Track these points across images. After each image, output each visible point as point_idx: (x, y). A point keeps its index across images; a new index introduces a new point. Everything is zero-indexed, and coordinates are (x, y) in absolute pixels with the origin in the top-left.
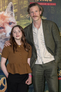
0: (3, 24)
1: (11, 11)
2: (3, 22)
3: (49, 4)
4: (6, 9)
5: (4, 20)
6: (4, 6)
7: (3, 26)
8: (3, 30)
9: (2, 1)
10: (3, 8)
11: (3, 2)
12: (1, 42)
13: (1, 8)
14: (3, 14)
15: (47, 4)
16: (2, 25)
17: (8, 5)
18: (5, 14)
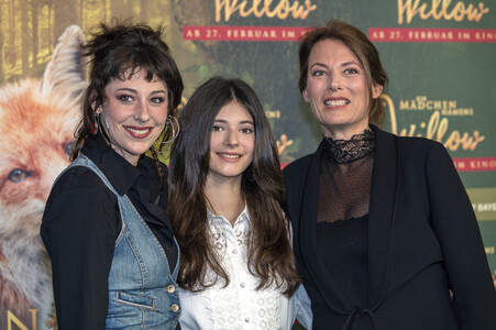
0: (32, 152)
1: (75, 77)
2: (27, 138)
3: (291, 34)
4: (45, 65)
5: (34, 125)
6: (32, 45)
7: (31, 160)
8: (27, 183)
9: (24, 20)
10: (31, 59)
11: (30, 25)
12: (21, 252)
13: (19, 62)
14: (28, 94)
15: (279, 34)
16: (26, 155)
17: (57, 42)
18: (42, 92)
